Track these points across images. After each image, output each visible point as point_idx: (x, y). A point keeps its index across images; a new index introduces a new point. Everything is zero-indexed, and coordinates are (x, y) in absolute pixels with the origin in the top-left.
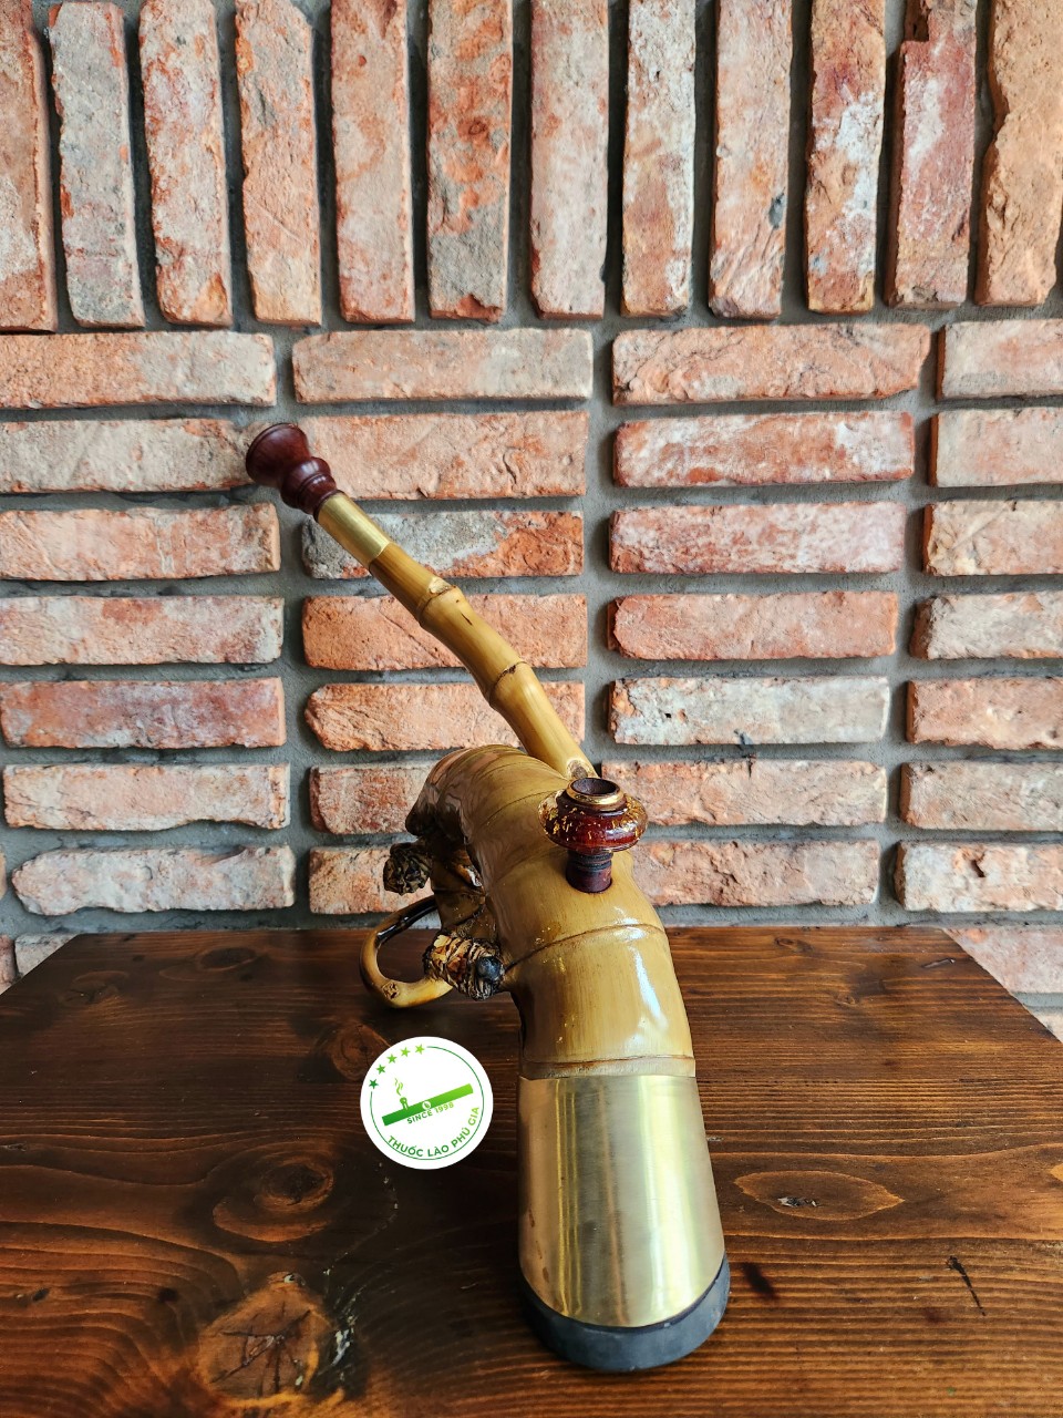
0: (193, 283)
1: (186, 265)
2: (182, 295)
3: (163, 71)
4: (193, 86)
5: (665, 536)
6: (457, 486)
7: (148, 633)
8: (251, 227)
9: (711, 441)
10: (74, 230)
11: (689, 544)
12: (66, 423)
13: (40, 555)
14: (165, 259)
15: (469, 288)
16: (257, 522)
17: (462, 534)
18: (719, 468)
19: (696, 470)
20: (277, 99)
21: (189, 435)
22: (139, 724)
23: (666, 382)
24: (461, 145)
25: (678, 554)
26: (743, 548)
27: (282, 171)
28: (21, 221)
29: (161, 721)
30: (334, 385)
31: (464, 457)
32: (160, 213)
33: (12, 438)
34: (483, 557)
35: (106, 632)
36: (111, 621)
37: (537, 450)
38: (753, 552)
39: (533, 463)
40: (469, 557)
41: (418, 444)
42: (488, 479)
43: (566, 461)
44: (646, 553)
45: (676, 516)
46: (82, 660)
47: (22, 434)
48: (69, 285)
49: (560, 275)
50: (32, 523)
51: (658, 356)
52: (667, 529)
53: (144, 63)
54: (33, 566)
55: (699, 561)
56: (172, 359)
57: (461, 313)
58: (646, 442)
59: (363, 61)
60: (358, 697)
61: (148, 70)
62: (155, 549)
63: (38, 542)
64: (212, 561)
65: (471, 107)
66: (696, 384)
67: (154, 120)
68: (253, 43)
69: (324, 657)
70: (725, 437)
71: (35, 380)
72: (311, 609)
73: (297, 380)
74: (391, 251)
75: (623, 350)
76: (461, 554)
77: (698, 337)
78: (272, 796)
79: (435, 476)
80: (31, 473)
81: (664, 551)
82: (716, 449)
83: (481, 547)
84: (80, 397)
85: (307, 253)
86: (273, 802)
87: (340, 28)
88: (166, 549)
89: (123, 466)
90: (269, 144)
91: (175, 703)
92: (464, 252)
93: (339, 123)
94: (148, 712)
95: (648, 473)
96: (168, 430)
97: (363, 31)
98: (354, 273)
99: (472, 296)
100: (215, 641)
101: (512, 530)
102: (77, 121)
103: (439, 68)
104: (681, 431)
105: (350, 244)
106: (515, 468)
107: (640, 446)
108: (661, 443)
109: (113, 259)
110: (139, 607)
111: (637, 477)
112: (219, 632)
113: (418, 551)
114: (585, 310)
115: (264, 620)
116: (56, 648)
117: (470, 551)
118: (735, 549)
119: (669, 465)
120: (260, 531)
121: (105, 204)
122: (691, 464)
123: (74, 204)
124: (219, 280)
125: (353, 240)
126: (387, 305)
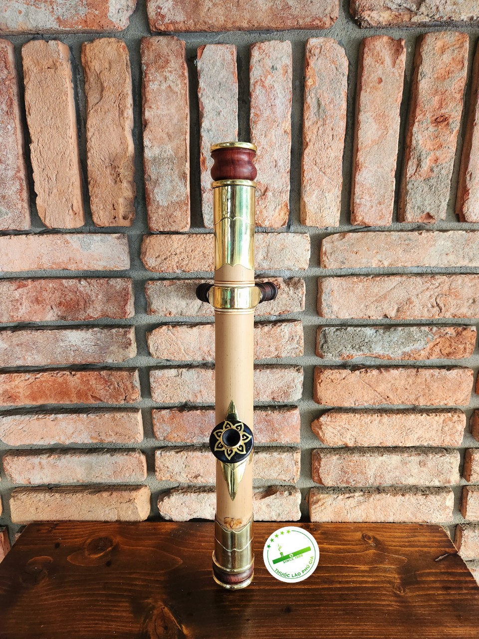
0: (271, 208)
1: (269, 197)
2: (265, 213)
3: (263, 86)
4: (280, 95)
6: (408, 313)
8: (306, 175)
10: (206, 177)
13: (180, 349)
14: (256, 194)
15: (428, 210)
16: (296, 332)
17: (410, 338)
20: (327, 103)
24: (432, 129)
27: (327, 144)
28: (176, 172)
30: (345, 261)
31: (414, 299)
33: (167, 289)
34: (419, 351)
37: (456, 296)
39: (452, 301)
40: (411, 351)
41: (388, 292)
42: (426, 310)
43: (471, 301)
46: (199, 400)
47: (173, 287)
48: (203, 209)
50: (176, 333)
53: (252, 81)
54: (176, 354)
56: (257, 248)
57: (421, 223)
59: (380, 81)
61: (255, 86)
63: (179, 342)
65: (441, 107)
67: (256, 115)
68: (317, 70)
71: (180, 259)
72: (323, 376)
73: (323, 257)
74: (385, 188)
76: (407, 349)
78: (295, 468)
79: (396, 308)
80: (177, 306)
83: (418, 346)
85: (336, 190)
86: (295, 470)
87: (368, 61)
90: (320, 129)
92: (426, 189)
93: (363, 117)
97: (382, 63)
98: (363, 201)
99: (428, 213)
100: (269, 391)
101: (437, 337)
102: (211, 115)
103: (424, 85)
105: (362, 185)
106: (442, 305)
112: (271, 387)
113: (383, 347)
117: (413, 348)
120: (298, 337)
123: (207, 164)
124: (286, 205)
125: (364, 183)
126: (380, 219)
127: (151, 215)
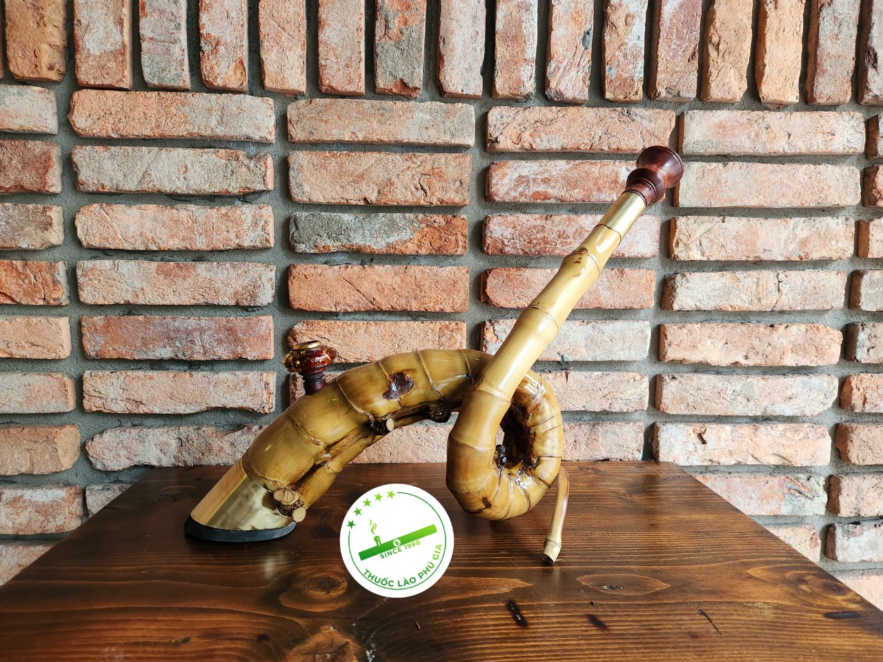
0: (223, 65)
1: (221, 51)
2: (217, 70)
5: (517, 232)
6: (390, 197)
7: (186, 285)
8: (264, 30)
9: (546, 175)
10: (147, 25)
11: (532, 237)
12: (137, 148)
13: (115, 232)
14: (206, 48)
15: (401, 76)
16: (261, 216)
17: (393, 226)
18: (550, 191)
19: (537, 192)
21: (218, 159)
22: (178, 344)
23: (519, 138)
25: (525, 243)
26: (564, 240)
28: (112, 18)
29: (192, 342)
30: (313, 131)
31: (394, 179)
32: (204, 18)
33: (99, 156)
34: (405, 242)
35: (158, 284)
36: (161, 277)
37: (440, 176)
38: (570, 243)
39: (437, 185)
40: (396, 241)
41: (366, 170)
42: (410, 194)
43: (458, 184)
44: (506, 242)
45: (525, 220)
46: (141, 301)
47: (107, 154)
48: (143, 60)
49: (456, 71)
50: (111, 212)
51: (515, 122)
52: (519, 228)
54: (110, 239)
55: (538, 247)
56: (209, 110)
57: (394, 90)
58: (506, 174)
60: (323, 328)
62: (193, 231)
63: (114, 224)
64: (231, 240)
66: (538, 140)
69: (302, 302)
70: (554, 173)
71: (116, 120)
72: (294, 272)
73: (290, 127)
74: (351, 49)
75: (494, 118)
76: (392, 240)
77: (539, 112)
78: (265, 392)
79: (377, 190)
80: (111, 179)
81: (517, 241)
82: (549, 180)
83: (405, 235)
84: (147, 132)
85: (299, 49)
86: (265, 396)
88: (200, 231)
89: (174, 177)
91: (202, 331)
92: (398, 53)
94: (184, 336)
95: (507, 193)
96: (204, 156)
98: (328, 62)
99: (402, 80)
100: (230, 291)
101: (424, 225)
104: (528, 168)
105: (326, 44)
106: (426, 187)
107: (504, 176)
108: (516, 175)
109: (172, 46)
110: (181, 268)
111: (501, 196)
112: (233, 286)
113: (364, 236)
114: (471, 93)
115: (263, 278)
116: (124, 294)
117: (397, 238)
118: (559, 241)
119: (521, 189)
120: (263, 223)
121: (168, 10)
122: (534, 189)
123: (147, 9)
124: (242, 63)
125: (328, 42)
126: (349, 84)
127: (80, 65)
